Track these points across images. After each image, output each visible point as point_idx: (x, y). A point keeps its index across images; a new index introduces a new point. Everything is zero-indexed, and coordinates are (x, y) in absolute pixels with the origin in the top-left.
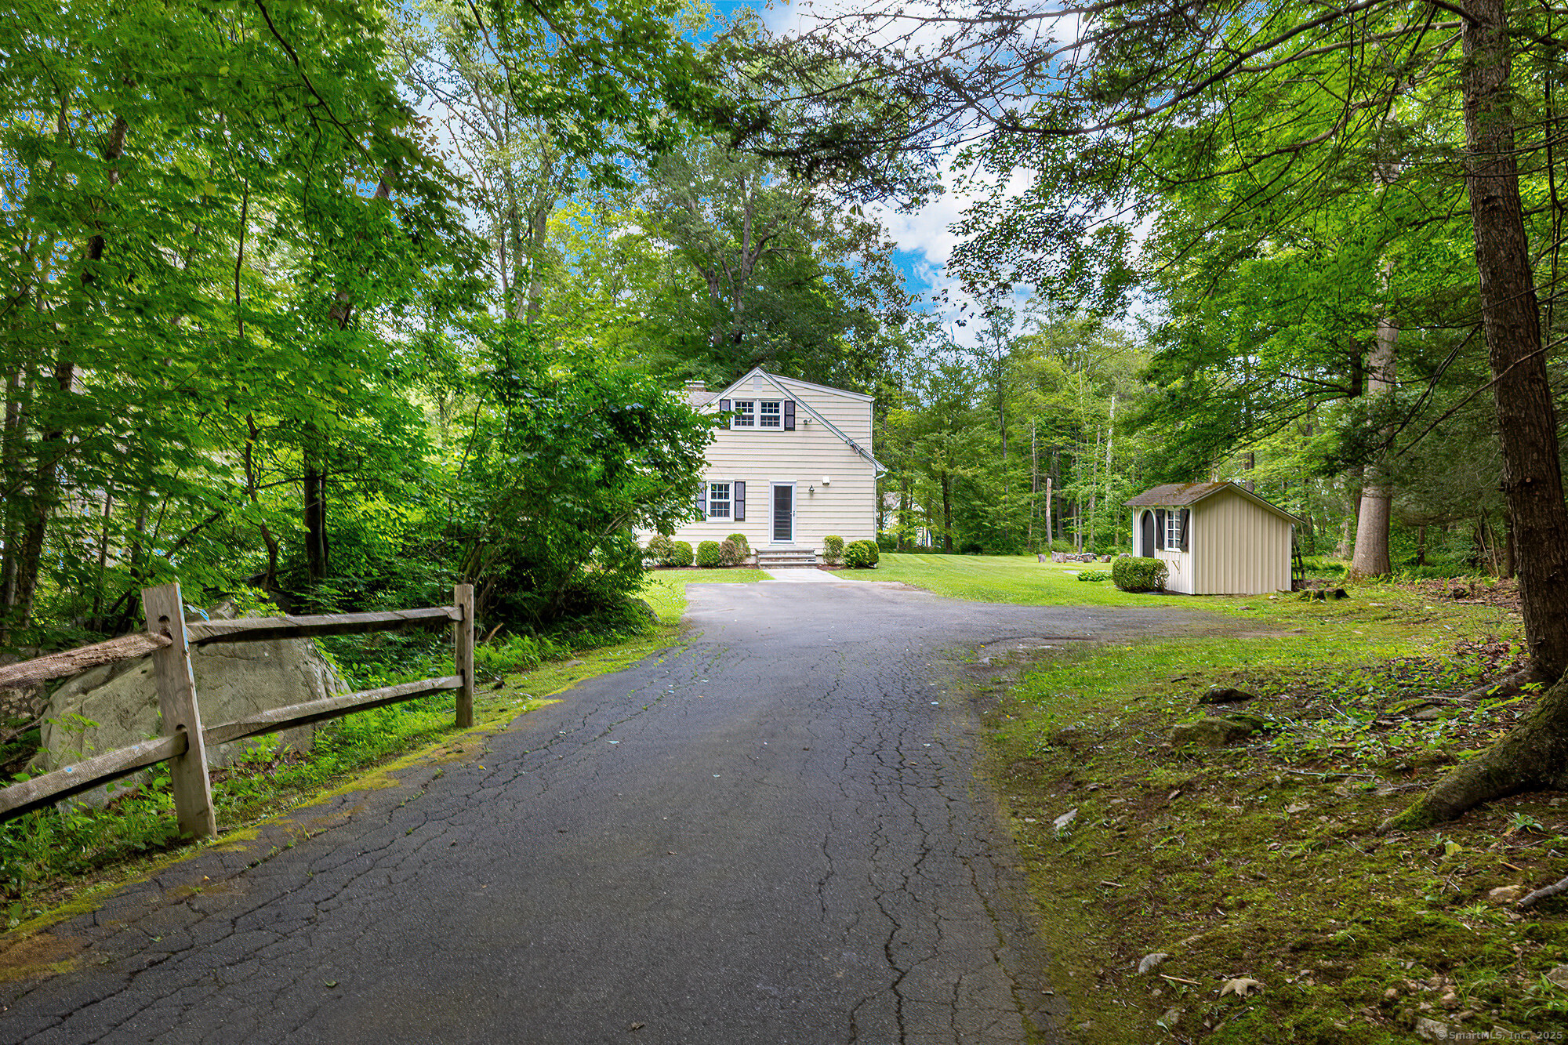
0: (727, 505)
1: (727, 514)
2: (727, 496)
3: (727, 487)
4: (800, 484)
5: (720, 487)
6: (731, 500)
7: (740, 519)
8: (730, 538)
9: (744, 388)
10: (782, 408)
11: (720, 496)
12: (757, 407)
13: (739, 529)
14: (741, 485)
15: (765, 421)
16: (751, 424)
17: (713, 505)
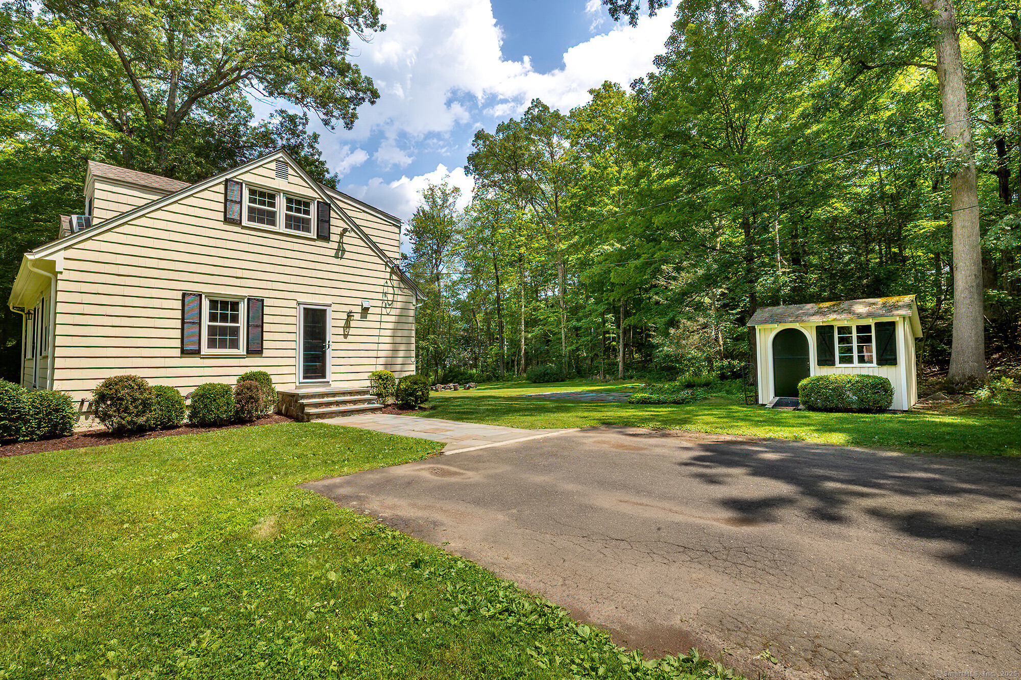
0: (235, 331)
1: (235, 344)
2: (235, 319)
3: (235, 306)
4: (334, 307)
5: (224, 304)
6: (242, 324)
7: (255, 350)
8: (244, 378)
9: (260, 171)
10: (313, 209)
11: (224, 318)
12: (281, 203)
13: (254, 365)
14: (257, 305)
15: (291, 222)
16: (273, 223)
17: (212, 330)
